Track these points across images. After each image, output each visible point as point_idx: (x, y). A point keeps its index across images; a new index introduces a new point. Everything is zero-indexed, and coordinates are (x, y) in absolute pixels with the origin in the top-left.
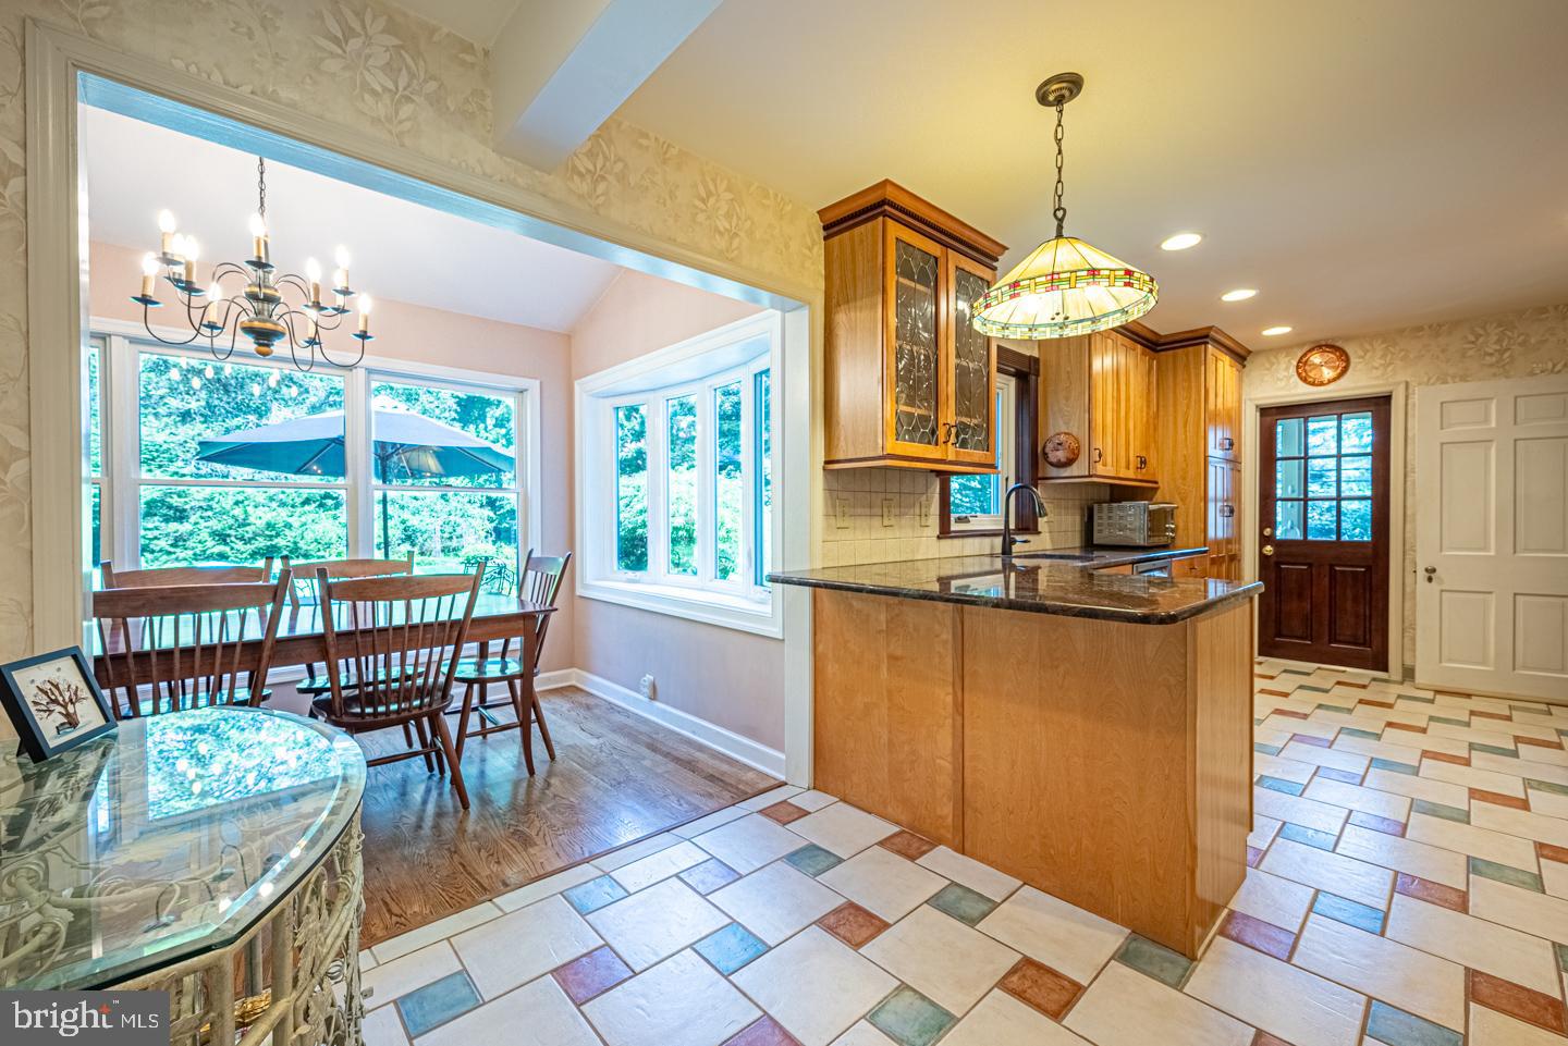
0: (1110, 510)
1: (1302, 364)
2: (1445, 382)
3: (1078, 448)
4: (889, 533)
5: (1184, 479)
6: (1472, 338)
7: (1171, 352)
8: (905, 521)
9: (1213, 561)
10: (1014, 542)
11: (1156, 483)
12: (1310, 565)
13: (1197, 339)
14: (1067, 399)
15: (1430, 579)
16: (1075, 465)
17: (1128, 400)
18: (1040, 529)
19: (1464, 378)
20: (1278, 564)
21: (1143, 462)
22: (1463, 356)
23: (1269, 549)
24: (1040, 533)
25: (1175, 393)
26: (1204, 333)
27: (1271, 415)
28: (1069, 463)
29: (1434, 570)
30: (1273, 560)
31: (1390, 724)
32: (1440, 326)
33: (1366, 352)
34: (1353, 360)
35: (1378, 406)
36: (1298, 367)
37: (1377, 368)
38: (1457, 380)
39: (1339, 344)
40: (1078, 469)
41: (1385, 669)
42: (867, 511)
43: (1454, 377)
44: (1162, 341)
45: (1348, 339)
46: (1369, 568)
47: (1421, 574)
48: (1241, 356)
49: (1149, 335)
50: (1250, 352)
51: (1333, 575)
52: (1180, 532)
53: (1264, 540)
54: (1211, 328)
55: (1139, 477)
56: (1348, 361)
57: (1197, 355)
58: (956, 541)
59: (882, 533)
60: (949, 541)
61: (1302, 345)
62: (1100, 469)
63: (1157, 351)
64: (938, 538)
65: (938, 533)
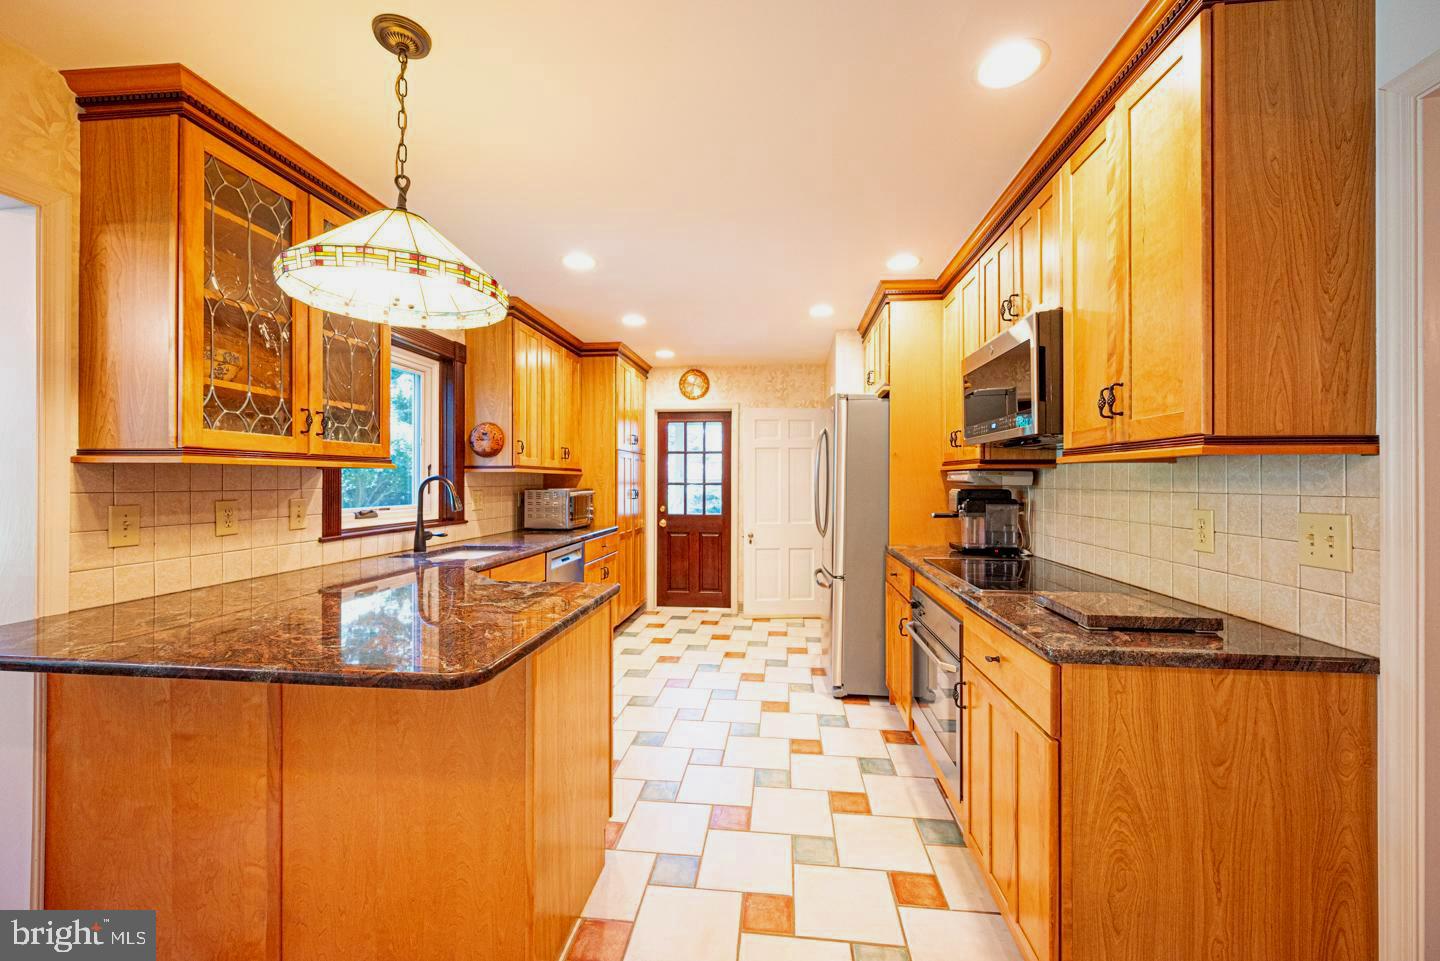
0: (539, 496)
1: (683, 382)
2: (757, 406)
3: (503, 439)
4: (229, 544)
5: (601, 467)
6: (770, 379)
7: (591, 358)
8: (257, 526)
9: (622, 537)
10: (430, 536)
11: (580, 470)
12: (688, 533)
13: (610, 351)
14: (493, 389)
15: (751, 542)
16: (499, 456)
17: (553, 395)
18: (466, 518)
19: (767, 405)
20: (669, 533)
21: (566, 453)
22: (766, 390)
23: (663, 523)
24: (465, 522)
25: (594, 391)
26: (614, 346)
27: (665, 417)
28: (494, 453)
29: (752, 536)
30: (666, 531)
31: (727, 655)
32: (755, 367)
33: (718, 379)
34: (711, 383)
35: (725, 417)
36: (680, 384)
37: (724, 391)
38: (763, 405)
39: (703, 370)
40: (503, 459)
41: (729, 606)
42: (185, 518)
43: (761, 403)
44: (585, 347)
45: (708, 367)
46: (721, 534)
47: (747, 539)
48: (644, 370)
49: (575, 343)
50: (651, 367)
51: (701, 539)
52: (598, 514)
53: (661, 515)
54: (619, 343)
55: (564, 466)
56: (708, 383)
57: (610, 364)
58: (348, 543)
59: (215, 546)
60: (338, 545)
61: (682, 367)
62: (524, 460)
63: (580, 356)
64: (320, 541)
65: (320, 535)
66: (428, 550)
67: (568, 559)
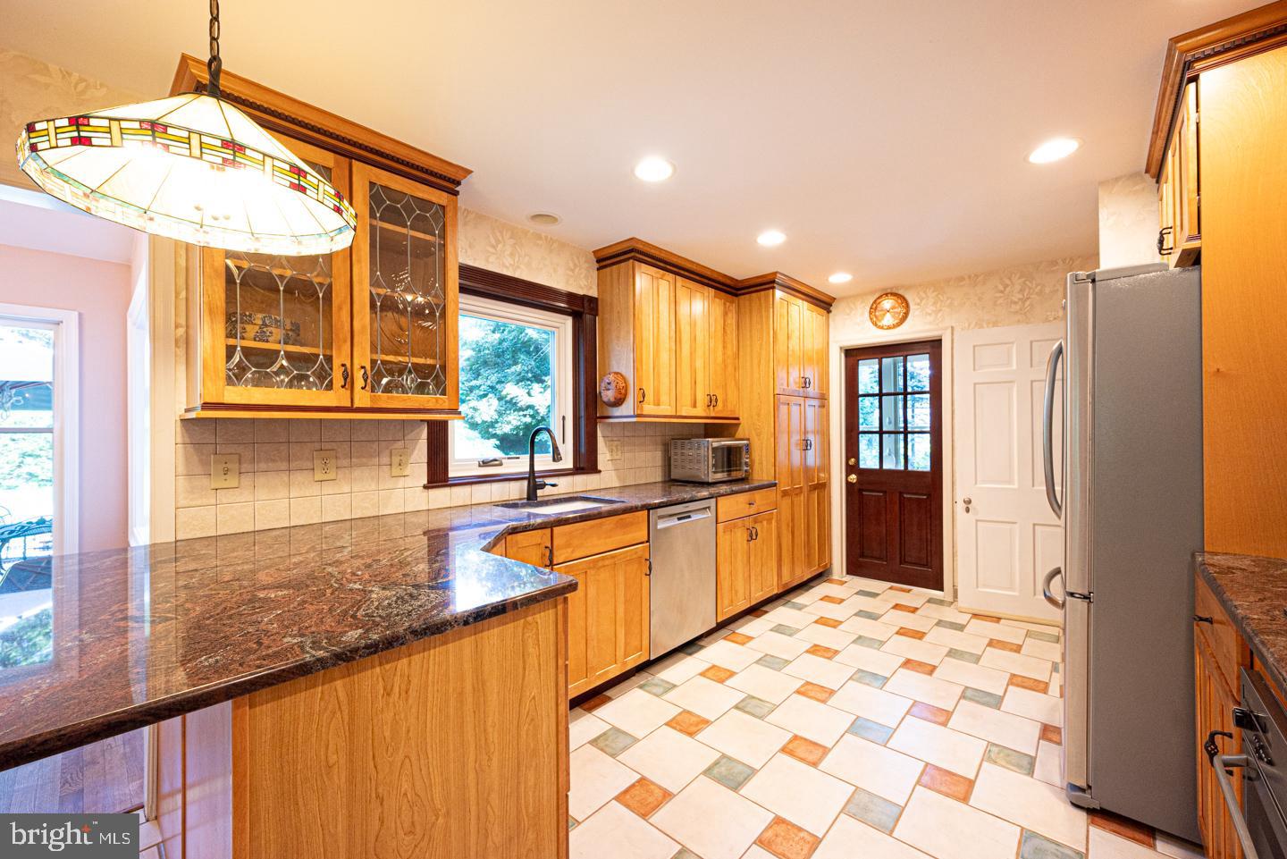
0: (683, 448)
1: (874, 308)
2: (982, 327)
3: (626, 388)
4: (328, 488)
5: (759, 415)
6: (1001, 288)
7: (747, 296)
8: (357, 473)
9: (785, 493)
10: (543, 486)
11: (738, 419)
12: (885, 492)
13: (765, 284)
14: (619, 338)
15: (968, 510)
16: (624, 405)
17: (694, 339)
18: (599, 468)
19: (995, 324)
20: (860, 490)
21: (712, 401)
22: (995, 304)
23: (853, 478)
24: (600, 472)
25: (751, 331)
26: (771, 278)
27: (854, 355)
28: (618, 402)
29: (970, 502)
30: (856, 488)
32: (977, 276)
33: (922, 299)
34: (912, 306)
35: (933, 347)
36: (870, 313)
37: (930, 314)
38: (991, 325)
39: (901, 292)
40: (627, 409)
41: (941, 589)
42: (284, 465)
43: (988, 323)
44: (740, 285)
45: (908, 288)
46: (929, 495)
47: (960, 506)
48: (824, 303)
49: (728, 282)
50: (835, 299)
51: (902, 501)
52: (757, 467)
53: (850, 469)
54: (775, 273)
55: (713, 415)
56: (907, 306)
57: (767, 297)
58: (455, 489)
59: (315, 489)
60: (446, 491)
61: (873, 292)
62: (648, 408)
63: (736, 295)
64: (425, 487)
65: (426, 482)
66: (539, 499)
67: (689, 517)
